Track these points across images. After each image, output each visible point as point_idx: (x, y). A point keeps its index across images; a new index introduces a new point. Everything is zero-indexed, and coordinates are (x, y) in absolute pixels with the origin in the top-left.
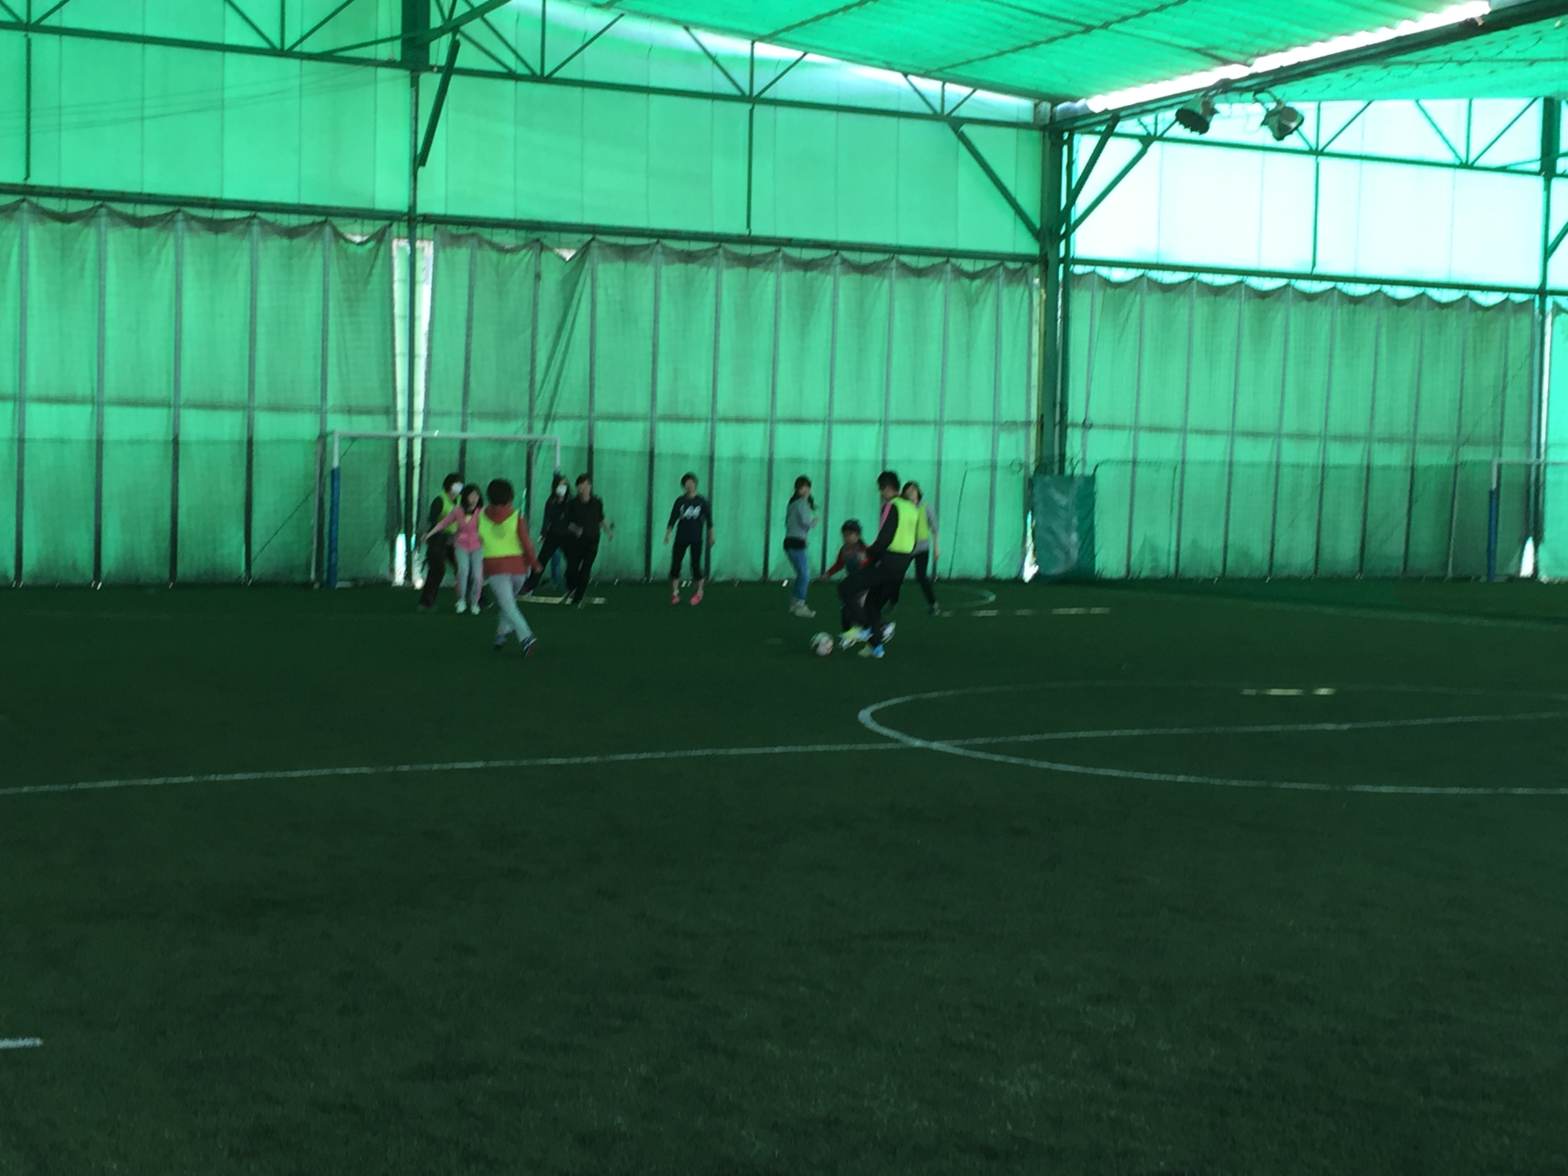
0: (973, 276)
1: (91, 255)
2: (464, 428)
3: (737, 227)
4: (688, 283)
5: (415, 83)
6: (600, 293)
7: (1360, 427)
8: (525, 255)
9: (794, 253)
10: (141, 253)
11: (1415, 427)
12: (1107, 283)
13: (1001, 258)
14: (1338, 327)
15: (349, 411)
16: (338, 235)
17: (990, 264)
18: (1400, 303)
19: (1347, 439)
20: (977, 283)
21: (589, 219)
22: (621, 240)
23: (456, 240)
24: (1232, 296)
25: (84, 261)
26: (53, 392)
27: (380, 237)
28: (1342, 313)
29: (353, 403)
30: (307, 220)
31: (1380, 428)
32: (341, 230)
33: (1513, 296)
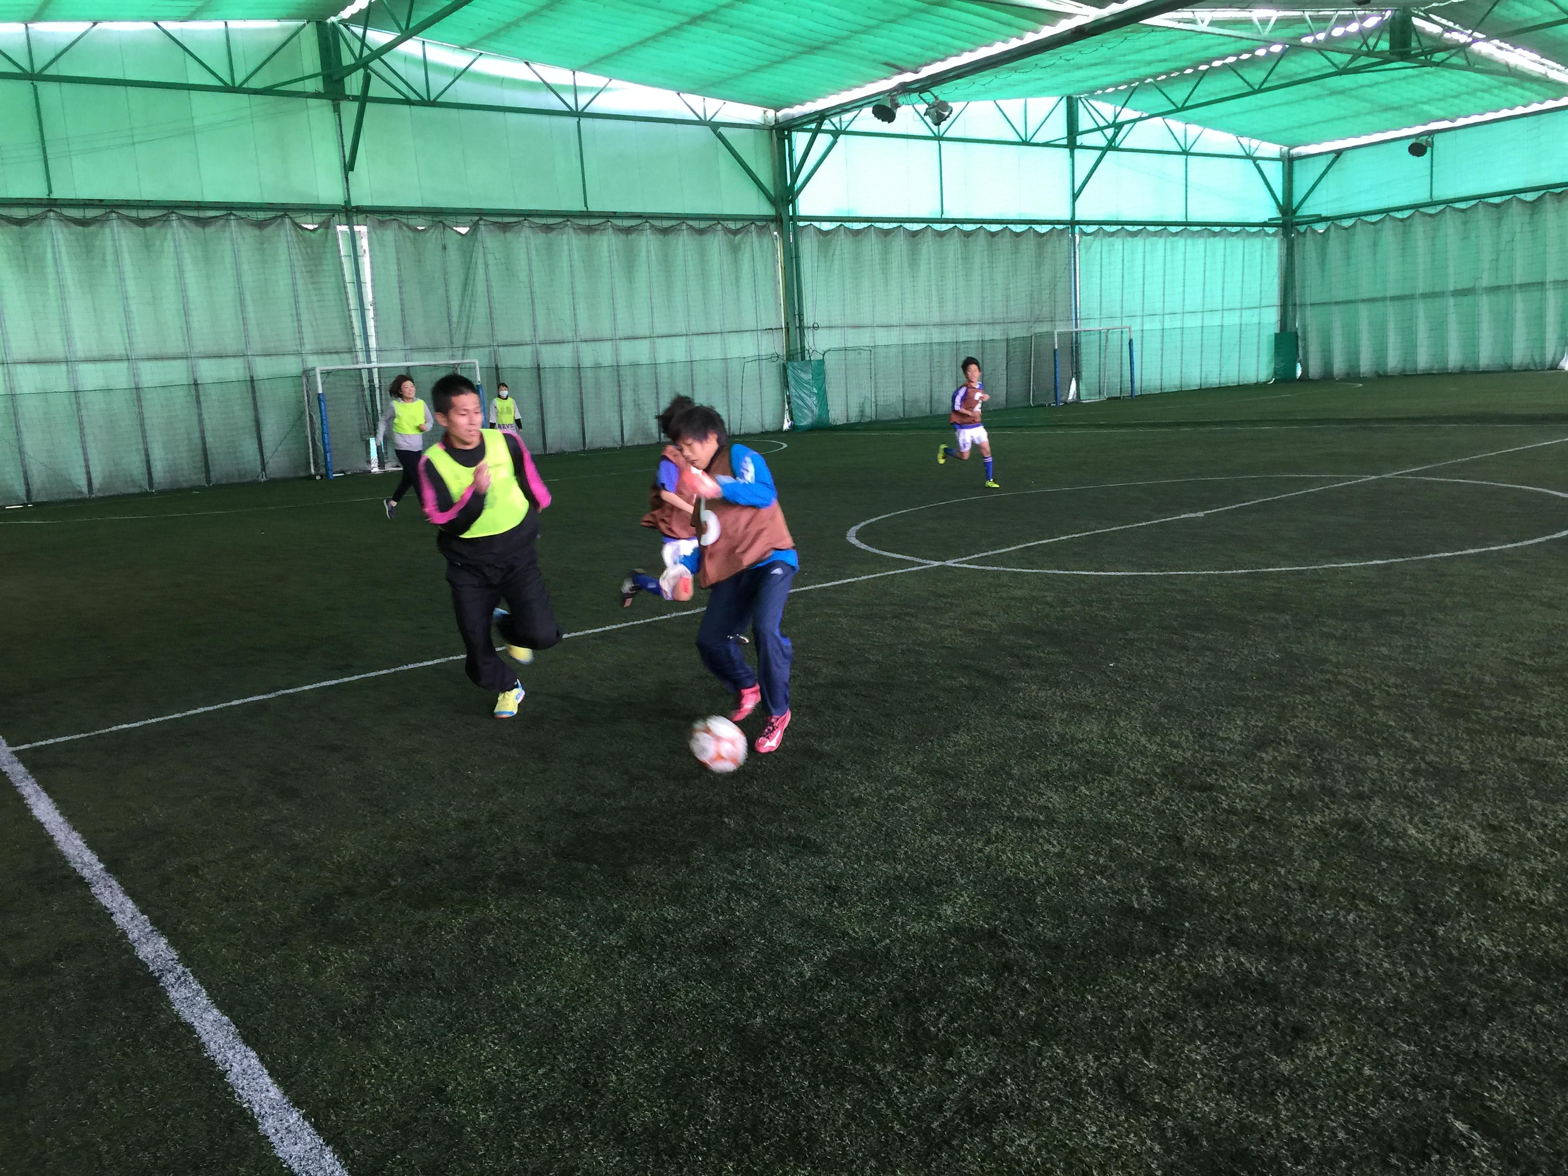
0: (735, 232)
1: (109, 250)
2: (406, 359)
3: (579, 207)
4: (549, 247)
5: (337, 109)
6: (490, 257)
7: (976, 315)
8: (434, 233)
9: (618, 222)
10: (147, 246)
11: (1007, 314)
12: (820, 231)
13: (752, 219)
14: (959, 253)
15: (322, 353)
16: (297, 226)
17: (746, 223)
18: (994, 234)
19: (968, 324)
20: (738, 237)
21: (475, 205)
22: (500, 220)
23: (382, 223)
24: (895, 236)
25: (104, 254)
26: (96, 354)
27: (326, 225)
28: (960, 243)
29: (325, 346)
30: (271, 214)
31: (987, 316)
32: (297, 221)
33: (1057, 227)
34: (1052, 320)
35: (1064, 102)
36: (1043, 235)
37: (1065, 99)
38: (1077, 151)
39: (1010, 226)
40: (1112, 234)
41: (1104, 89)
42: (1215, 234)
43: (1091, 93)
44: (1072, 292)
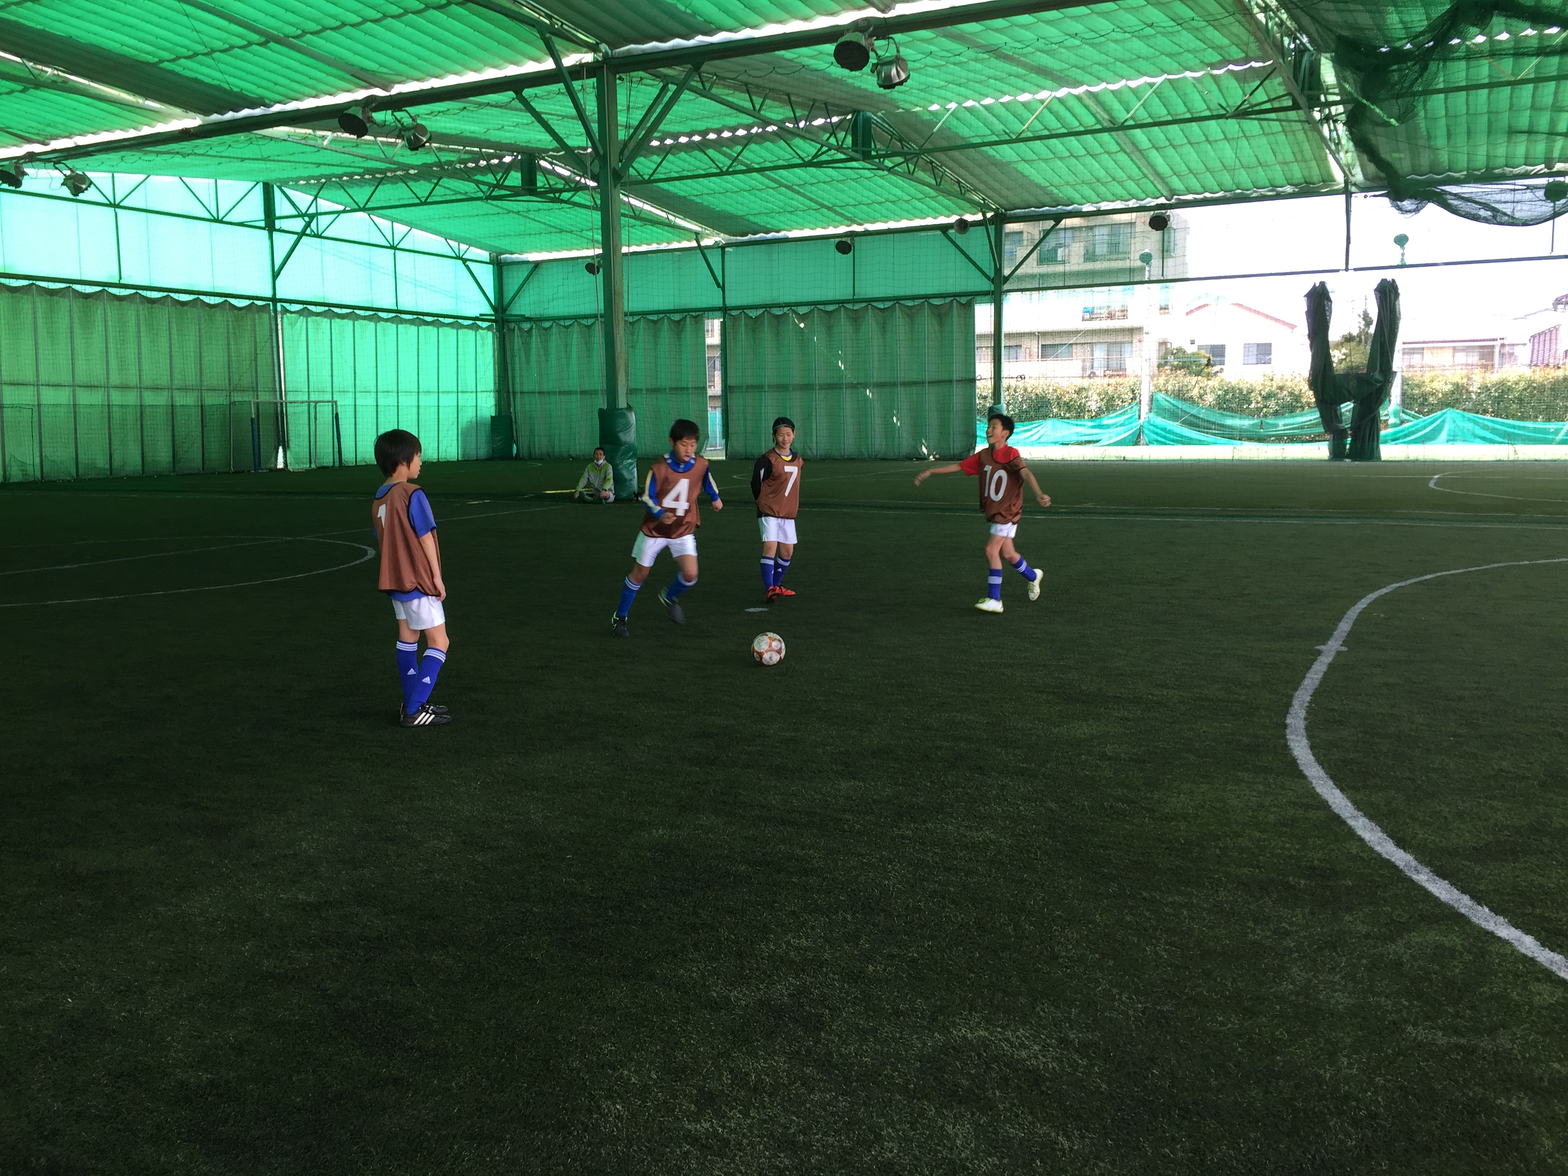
7: (164, 381)
11: (201, 381)
14: (142, 317)
18: (183, 304)
19: (156, 388)
24: (63, 296)
28: (143, 309)
31: (177, 382)
33: (256, 302)
34: (255, 390)
35: (260, 186)
36: (240, 309)
37: (261, 185)
38: (275, 234)
39: (201, 297)
40: (318, 314)
41: (296, 180)
42: (427, 323)
43: (284, 183)
44: (275, 364)
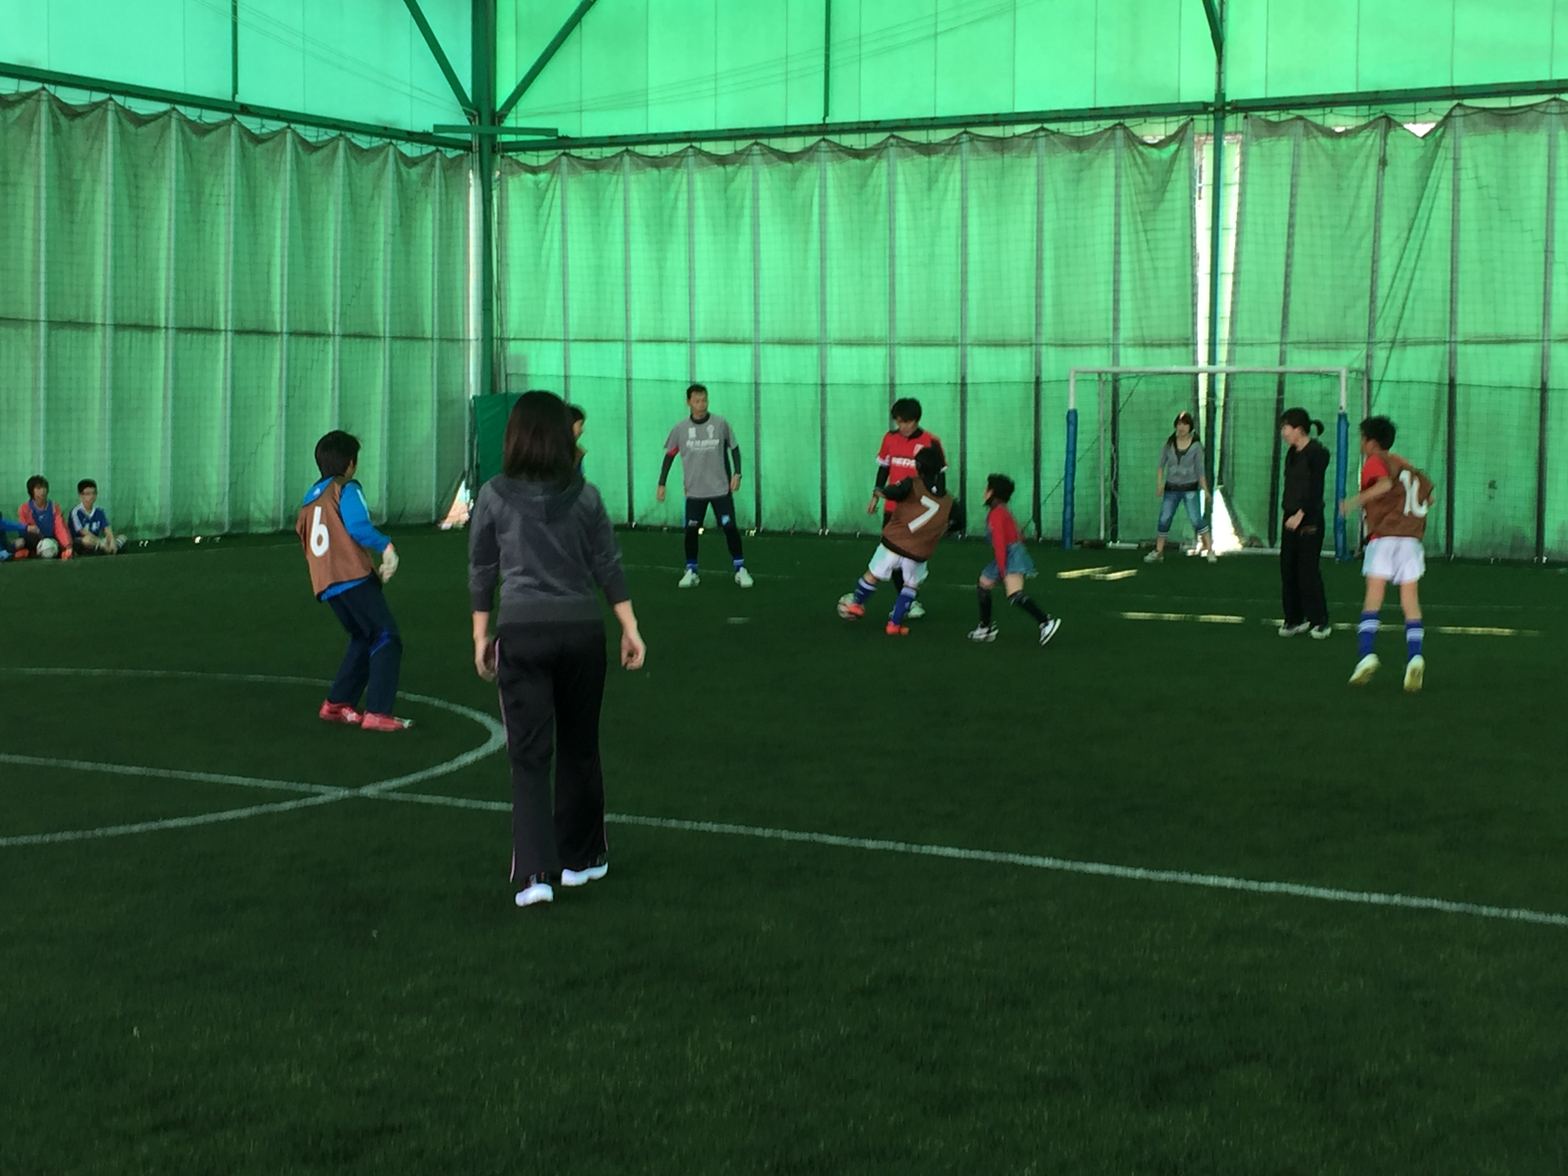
2: (1282, 362)
6: (1467, 176)
8: (1367, 137)
10: (930, 182)
15: (1144, 344)
16: (1134, 141)
23: (1273, 128)
26: (853, 335)
27: (1182, 135)
29: (1149, 335)
30: (1102, 124)
32: (1137, 131)
